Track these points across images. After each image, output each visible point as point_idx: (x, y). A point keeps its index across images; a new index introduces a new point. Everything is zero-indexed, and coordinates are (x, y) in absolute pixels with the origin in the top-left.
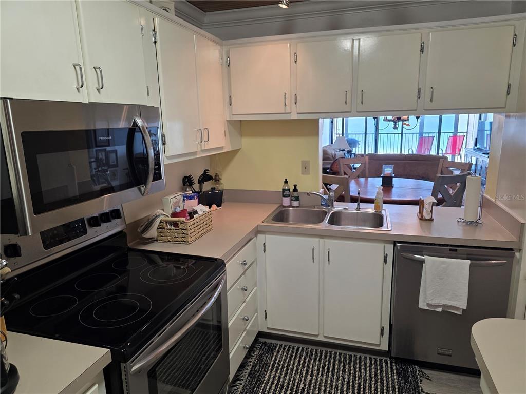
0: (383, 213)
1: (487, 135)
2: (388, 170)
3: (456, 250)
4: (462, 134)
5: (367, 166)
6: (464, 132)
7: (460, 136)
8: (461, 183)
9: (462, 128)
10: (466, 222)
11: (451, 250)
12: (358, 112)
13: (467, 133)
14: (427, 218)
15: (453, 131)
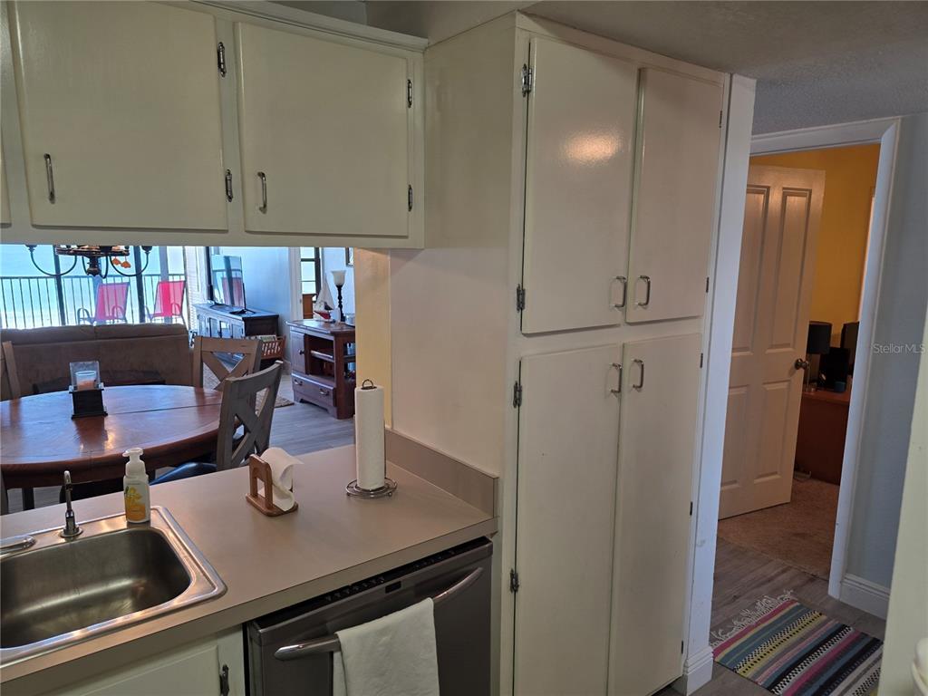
0: (157, 523)
1: (223, 279)
2: (85, 376)
3: (398, 585)
4: (177, 279)
5: (12, 367)
6: (180, 275)
7: (173, 282)
8: (269, 387)
9: (175, 267)
10: (365, 494)
11: (388, 589)
12: (35, 226)
13: (185, 275)
14: (285, 509)
15: (159, 273)
